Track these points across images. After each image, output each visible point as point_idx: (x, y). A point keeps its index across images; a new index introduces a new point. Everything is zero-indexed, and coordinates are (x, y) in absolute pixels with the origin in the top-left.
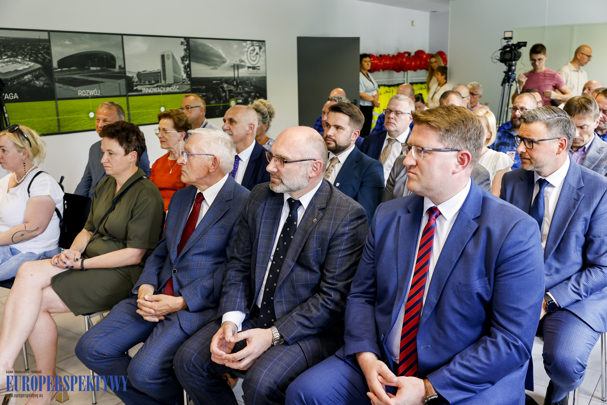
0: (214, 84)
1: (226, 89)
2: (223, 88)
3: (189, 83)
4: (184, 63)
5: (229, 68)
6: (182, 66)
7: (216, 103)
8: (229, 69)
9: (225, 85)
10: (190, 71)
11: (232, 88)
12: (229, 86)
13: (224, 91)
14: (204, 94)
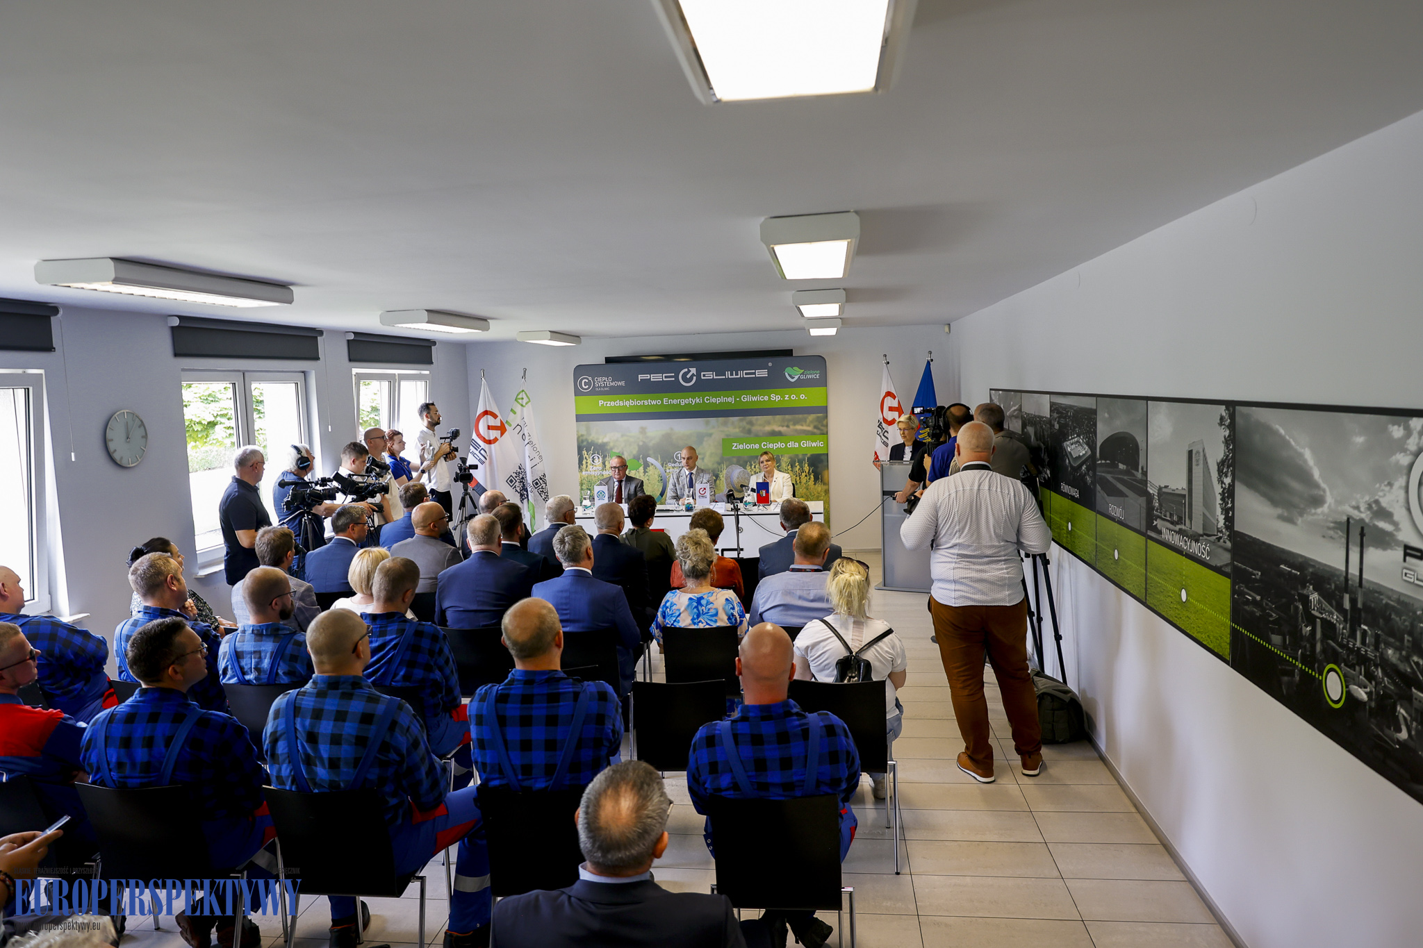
0: (1282, 573)
1: (1315, 613)
2: (1305, 600)
3: (1229, 544)
4: (1223, 483)
5: (1329, 528)
6: (1218, 489)
7: (1284, 647)
8: (1331, 533)
9: (1314, 597)
10: (1232, 508)
11: (1335, 617)
12: (1325, 604)
13: (1311, 620)
14: (1258, 598)
